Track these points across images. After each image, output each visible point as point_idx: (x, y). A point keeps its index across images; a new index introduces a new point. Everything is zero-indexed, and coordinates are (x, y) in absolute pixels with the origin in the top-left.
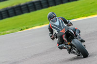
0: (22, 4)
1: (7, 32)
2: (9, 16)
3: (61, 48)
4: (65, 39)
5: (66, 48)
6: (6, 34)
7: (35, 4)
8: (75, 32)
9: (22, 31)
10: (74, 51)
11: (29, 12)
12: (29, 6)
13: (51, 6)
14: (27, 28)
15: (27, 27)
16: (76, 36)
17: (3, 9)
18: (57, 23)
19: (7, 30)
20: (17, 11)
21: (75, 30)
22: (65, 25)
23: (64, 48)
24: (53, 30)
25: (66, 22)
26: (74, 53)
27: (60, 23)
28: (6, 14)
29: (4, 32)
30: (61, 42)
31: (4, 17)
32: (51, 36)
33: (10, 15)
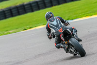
0: (25, 3)
1: (10, 32)
2: (12, 15)
3: (58, 47)
4: (62, 38)
5: (63, 48)
6: (9, 33)
7: (39, 3)
8: (72, 32)
9: (25, 31)
10: (72, 50)
11: (32, 11)
12: (33, 5)
13: (55, 5)
14: (31, 28)
15: (31, 26)
16: (73, 35)
17: (6, 8)
18: (55, 23)
19: (11, 30)
20: (20, 11)
21: (72, 29)
22: (63, 24)
23: (62, 47)
24: (50, 30)
25: (63, 22)
26: (71, 52)
27: (57, 23)
28: (10, 13)
29: (8, 32)
30: (59, 41)
31: (7, 16)
32: (48, 36)
33: (14, 15)
